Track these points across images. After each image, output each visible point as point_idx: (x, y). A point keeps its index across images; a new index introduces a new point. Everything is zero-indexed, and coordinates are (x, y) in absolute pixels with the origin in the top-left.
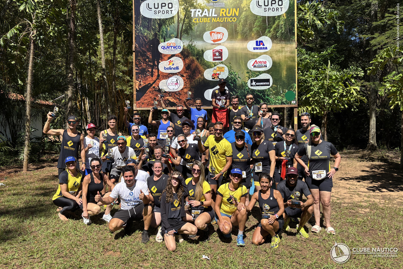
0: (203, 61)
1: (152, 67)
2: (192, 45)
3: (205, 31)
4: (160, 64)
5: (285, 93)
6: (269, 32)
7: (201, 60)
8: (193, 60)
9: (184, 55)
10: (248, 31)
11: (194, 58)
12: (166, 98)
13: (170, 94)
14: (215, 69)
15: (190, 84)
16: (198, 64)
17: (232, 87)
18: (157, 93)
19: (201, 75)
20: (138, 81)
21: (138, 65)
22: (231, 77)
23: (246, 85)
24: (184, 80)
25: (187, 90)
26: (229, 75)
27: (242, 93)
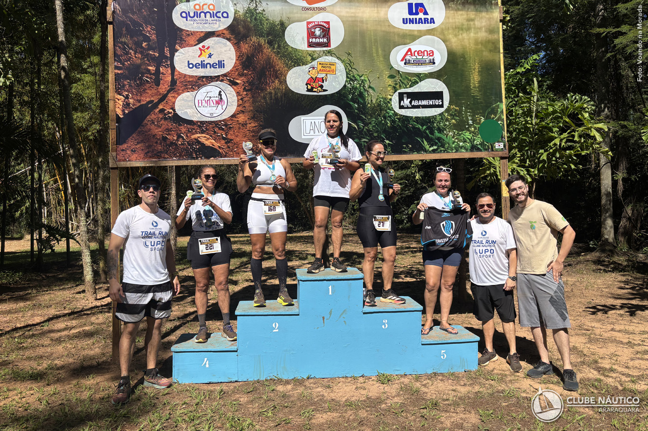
0: (284, 47)
2: (255, 10)
4: (177, 54)
5: (479, 123)
7: (279, 46)
8: (260, 45)
9: (237, 32)
11: (262, 41)
12: (193, 137)
13: (203, 126)
14: (314, 68)
15: (253, 103)
16: (272, 55)
17: (356, 111)
18: (170, 125)
19: (279, 81)
20: (120, 95)
21: (122, 57)
22: (353, 87)
23: (389, 105)
24: (238, 94)
25: (246, 118)
26: (346, 81)
27: (379, 123)
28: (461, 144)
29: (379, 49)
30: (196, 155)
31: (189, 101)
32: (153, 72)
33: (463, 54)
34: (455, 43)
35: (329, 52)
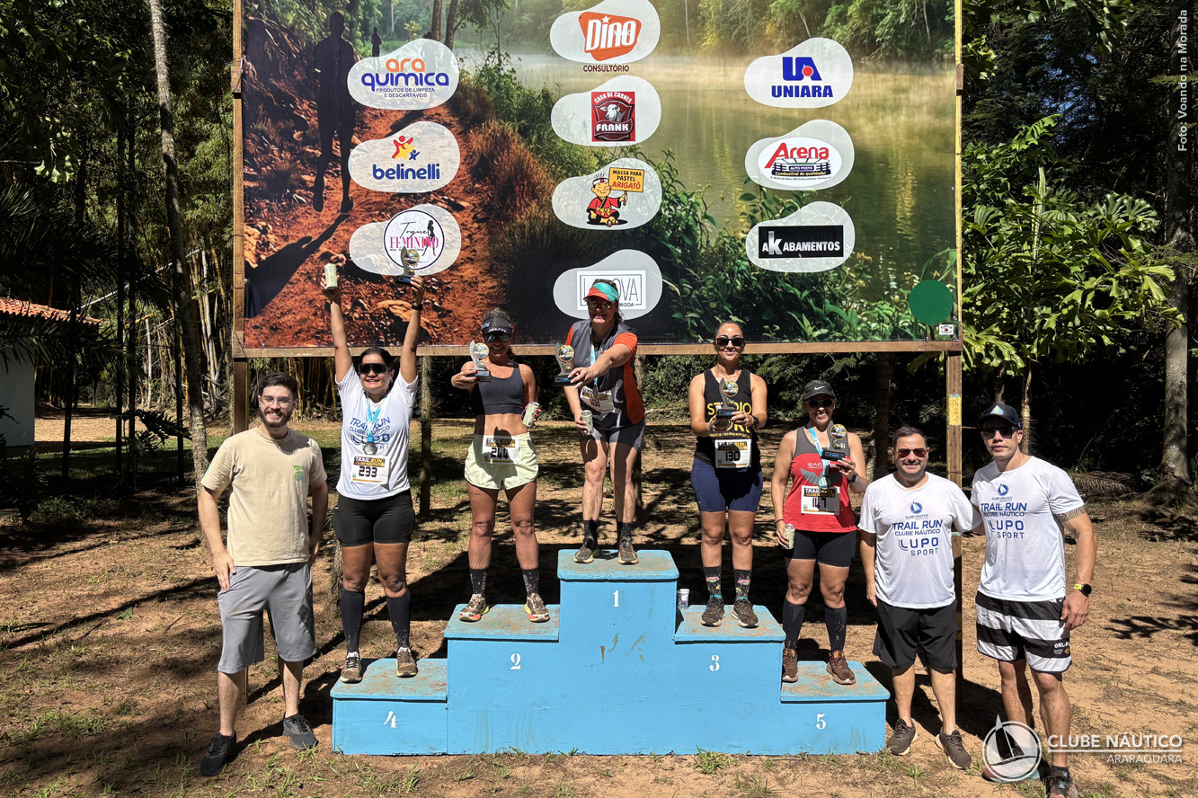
0: (549, 141)
1: (320, 167)
2: (498, 69)
3: (558, 10)
4: (353, 152)
5: (910, 287)
6: (842, 18)
7: (540, 139)
8: (505, 137)
9: (464, 112)
10: (750, 12)
11: (509, 128)
12: (380, 305)
13: (399, 285)
14: (602, 180)
15: (489, 244)
16: (526, 155)
17: (679, 261)
19: (538, 203)
20: (253, 226)
21: (257, 157)
22: (674, 216)
23: (741, 250)
24: (463, 226)
25: (477, 272)
26: (662, 205)
27: (720, 285)
28: (874, 325)
29: (726, 145)
30: (386, 338)
31: (374, 239)
32: (311, 185)
34: (870, 133)
35: (631, 150)
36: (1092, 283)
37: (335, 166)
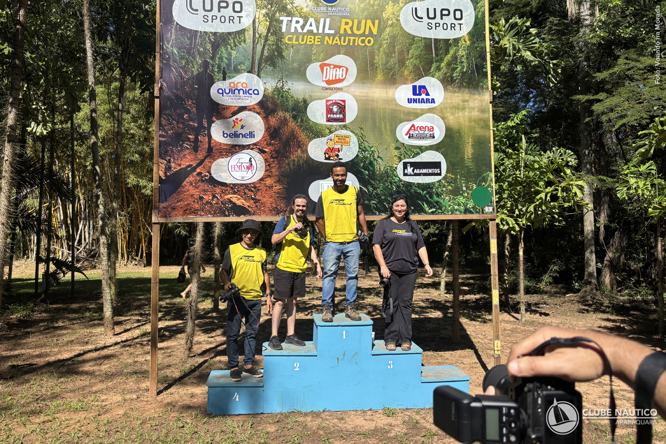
0: (306, 122)
1: (197, 131)
2: (282, 88)
3: (310, 61)
4: (213, 125)
5: (472, 190)
6: (438, 69)
7: (302, 120)
8: (285, 119)
9: (266, 107)
10: (397, 65)
11: (288, 115)
12: (226, 197)
13: (235, 188)
14: (331, 140)
15: (278, 169)
16: (295, 128)
17: (367, 177)
18: (206, 186)
19: (301, 150)
20: (163, 159)
21: (166, 126)
22: (364, 157)
23: (395, 172)
24: (266, 160)
25: (273, 182)
26: (359, 151)
27: (386, 188)
28: (456, 207)
29: (387, 125)
30: (229, 213)
32: (192, 140)
33: (459, 130)
35: (344, 127)
36: (549, 189)
37: (204, 131)
